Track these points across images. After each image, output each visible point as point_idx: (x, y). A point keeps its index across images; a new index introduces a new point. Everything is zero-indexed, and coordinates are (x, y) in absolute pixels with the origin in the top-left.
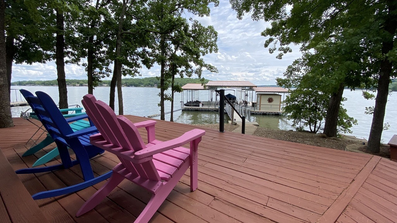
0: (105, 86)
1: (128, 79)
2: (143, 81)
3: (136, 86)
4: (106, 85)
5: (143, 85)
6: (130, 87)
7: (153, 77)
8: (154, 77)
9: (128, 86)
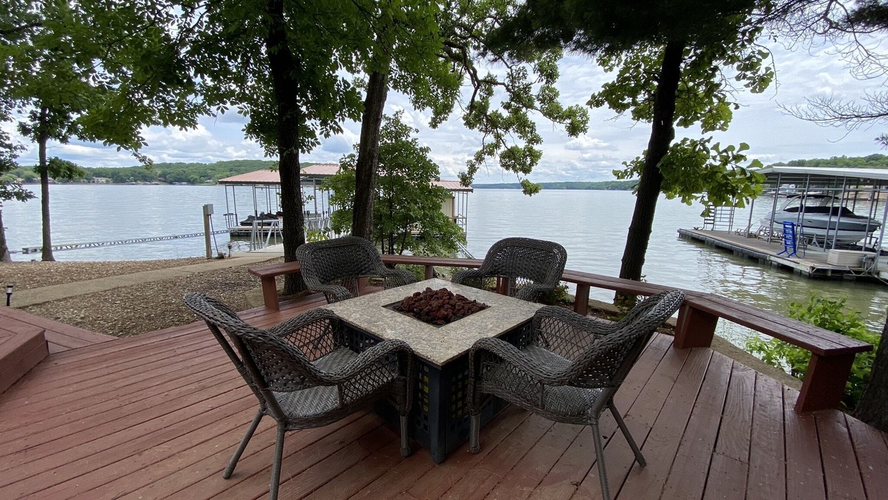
0: (102, 183)
1: (170, 164)
2: (212, 170)
3: (192, 182)
4: (104, 180)
5: (211, 181)
6: (174, 184)
7: (239, 159)
8: (241, 159)
9: (171, 183)
